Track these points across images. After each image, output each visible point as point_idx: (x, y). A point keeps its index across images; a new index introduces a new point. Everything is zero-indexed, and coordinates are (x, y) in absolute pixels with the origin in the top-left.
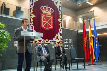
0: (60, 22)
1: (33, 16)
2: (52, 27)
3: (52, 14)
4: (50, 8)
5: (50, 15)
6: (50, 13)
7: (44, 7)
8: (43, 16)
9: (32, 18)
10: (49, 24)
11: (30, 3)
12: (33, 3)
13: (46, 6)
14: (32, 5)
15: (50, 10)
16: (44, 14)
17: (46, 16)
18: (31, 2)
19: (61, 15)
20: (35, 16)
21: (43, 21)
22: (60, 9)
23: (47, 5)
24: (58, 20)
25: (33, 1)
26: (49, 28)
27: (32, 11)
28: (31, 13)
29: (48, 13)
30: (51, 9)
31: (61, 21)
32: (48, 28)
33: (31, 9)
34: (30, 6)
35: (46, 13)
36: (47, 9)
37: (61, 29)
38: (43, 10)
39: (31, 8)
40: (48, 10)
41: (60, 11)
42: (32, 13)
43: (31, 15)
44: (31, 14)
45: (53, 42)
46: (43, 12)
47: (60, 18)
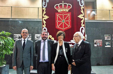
1: (46, 17)
2: (69, 26)
4: (67, 4)
6: (67, 10)
7: (59, 5)
8: (57, 16)
9: (45, 20)
10: (66, 23)
11: (42, 4)
12: (45, 4)
13: (62, 3)
14: (45, 6)
15: (67, 6)
17: (62, 15)
18: (44, 3)
19: (83, 9)
20: (48, 17)
21: (57, 21)
22: (81, 2)
23: (63, 1)
24: (78, 16)
25: (45, 1)
26: (66, 28)
27: (44, 13)
28: (44, 14)
29: (64, 10)
31: (84, 16)
32: (64, 28)
33: (43, 11)
34: (43, 7)
35: (62, 10)
37: (84, 27)
38: (58, 8)
40: (64, 7)
41: (82, 4)
44: (44, 16)
45: (71, 44)
46: (58, 10)
47: (82, 14)
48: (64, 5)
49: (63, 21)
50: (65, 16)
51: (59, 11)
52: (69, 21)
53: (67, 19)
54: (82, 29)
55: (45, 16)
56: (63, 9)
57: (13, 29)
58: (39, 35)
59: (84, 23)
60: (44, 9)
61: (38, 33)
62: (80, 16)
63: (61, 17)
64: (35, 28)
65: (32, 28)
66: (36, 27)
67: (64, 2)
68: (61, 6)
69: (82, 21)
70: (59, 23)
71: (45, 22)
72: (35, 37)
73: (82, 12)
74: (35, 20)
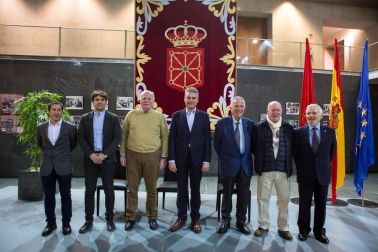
0: (230, 65)
1: (145, 59)
2: (199, 81)
3: (200, 45)
4: (196, 29)
5: (195, 49)
6: (196, 43)
7: (175, 29)
9: (141, 64)
10: (191, 74)
11: (136, 27)
12: (143, 25)
13: (183, 24)
14: (141, 30)
15: (196, 33)
16: (176, 49)
17: (183, 53)
18: (140, 23)
19: (234, 42)
20: (150, 58)
21: (172, 69)
22: (229, 25)
24: (221, 59)
25: (143, 20)
26: (192, 85)
27: (141, 47)
28: (138, 51)
29: (189, 43)
30: (199, 31)
31: (234, 59)
32: (187, 85)
33: (137, 42)
34: (137, 34)
35: (182, 43)
36: (186, 31)
37: (234, 84)
38: (173, 36)
39: (138, 38)
40: (188, 34)
42: (141, 52)
43: (137, 58)
44: (139, 55)
46: (173, 42)
47: (231, 53)
48: (189, 29)
49: (185, 69)
50: (190, 57)
51: (176, 44)
52: (199, 69)
53: (195, 64)
54: (230, 89)
55: (143, 56)
56: (185, 40)
57: (63, 84)
58: (126, 99)
59: (233, 76)
60: (141, 38)
61: (125, 94)
62: (226, 59)
63: (181, 58)
64: (116, 82)
65: (111, 81)
66: (120, 80)
67: (189, 24)
68: (180, 31)
69: (230, 71)
70: (175, 73)
71: (140, 70)
72: (118, 105)
73: (231, 48)
74: (118, 62)
